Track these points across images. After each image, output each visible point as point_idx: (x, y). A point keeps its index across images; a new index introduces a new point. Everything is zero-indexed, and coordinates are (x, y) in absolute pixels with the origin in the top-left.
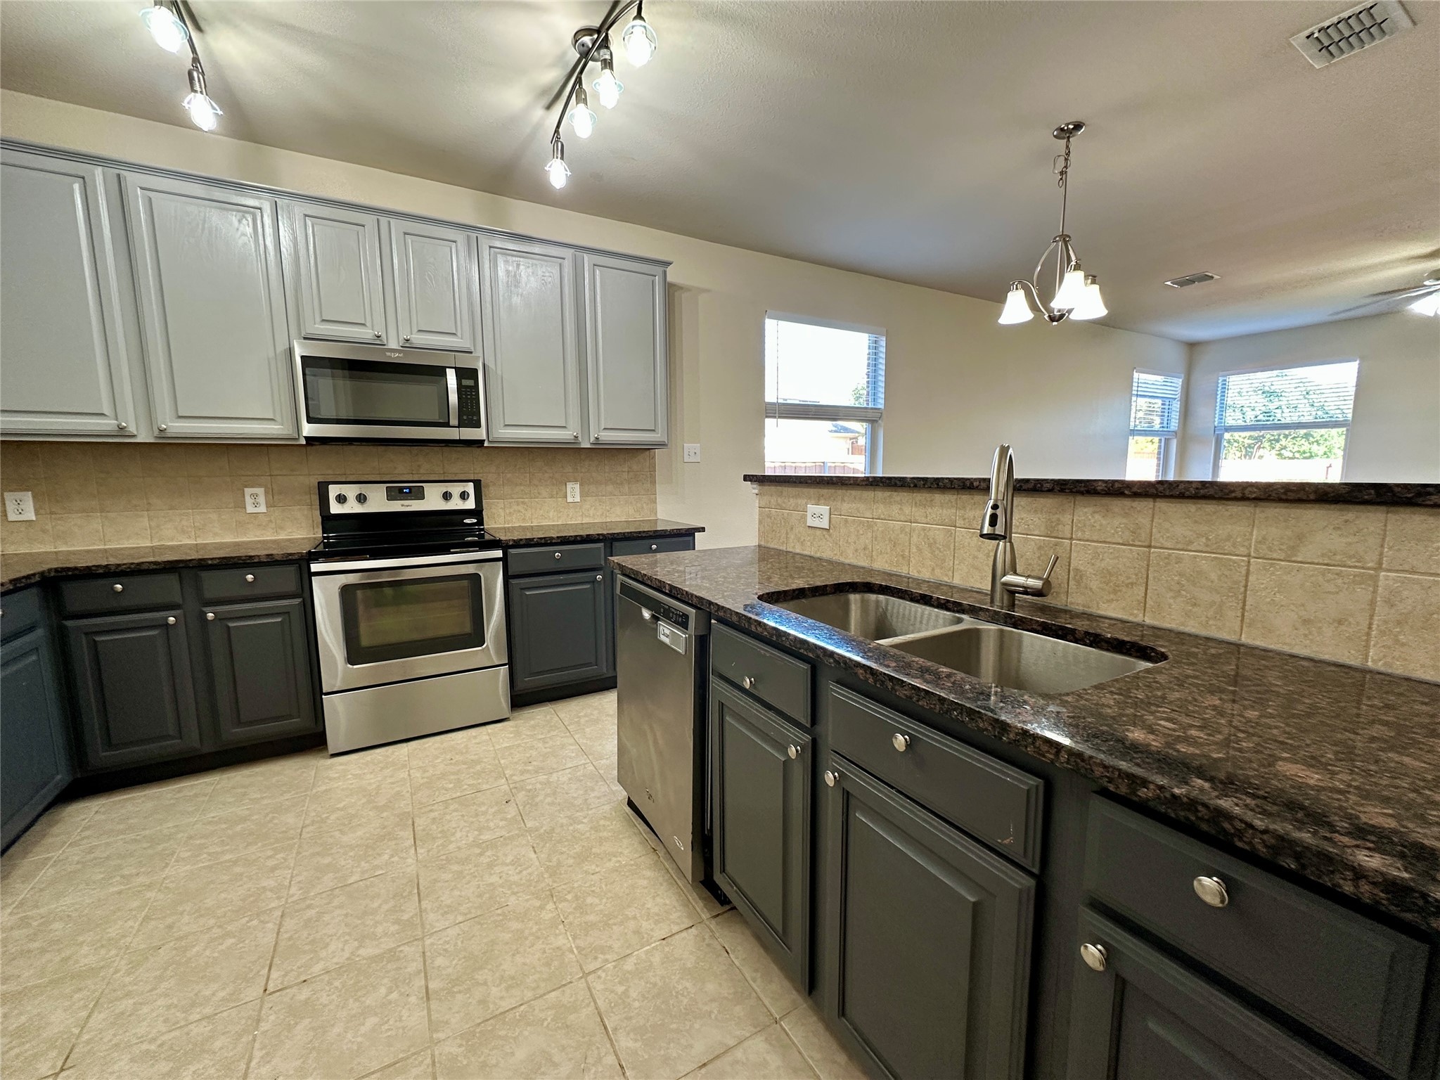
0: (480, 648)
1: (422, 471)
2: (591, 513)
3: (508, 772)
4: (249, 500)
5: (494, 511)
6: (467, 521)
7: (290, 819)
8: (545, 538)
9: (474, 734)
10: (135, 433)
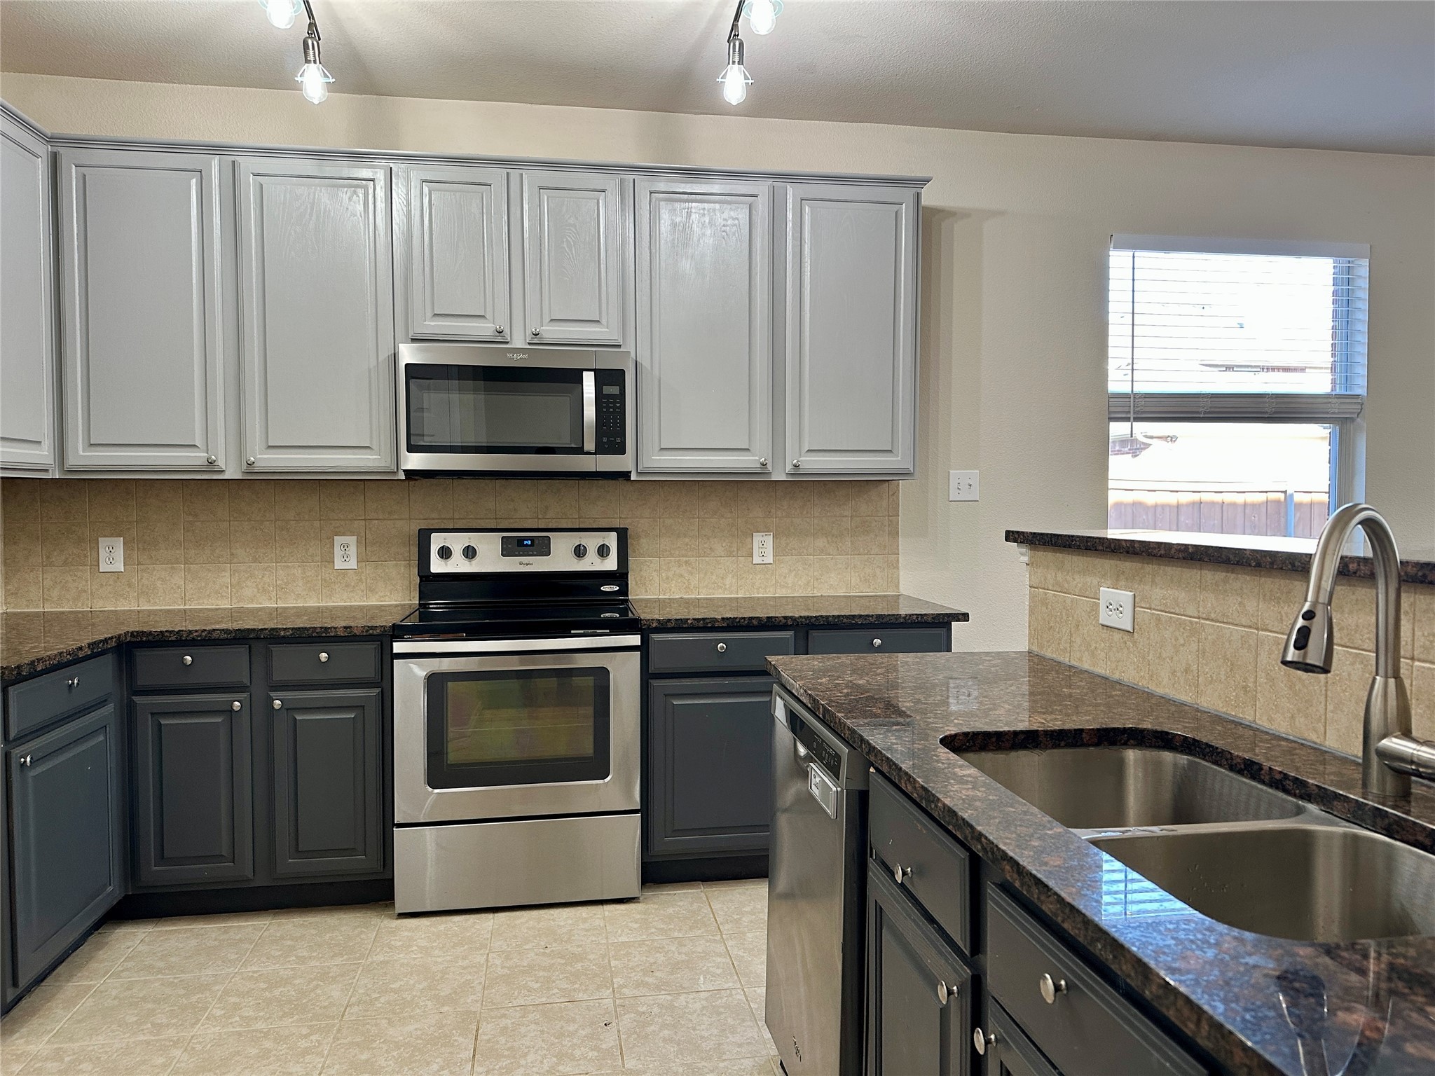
0: (601, 782)
1: (550, 514)
2: (790, 580)
3: (618, 981)
4: (338, 552)
5: (644, 574)
6: (606, 588)
7: (335, 992)
8: (703, 619)
9: (584, 915)
10: (224, 468)
